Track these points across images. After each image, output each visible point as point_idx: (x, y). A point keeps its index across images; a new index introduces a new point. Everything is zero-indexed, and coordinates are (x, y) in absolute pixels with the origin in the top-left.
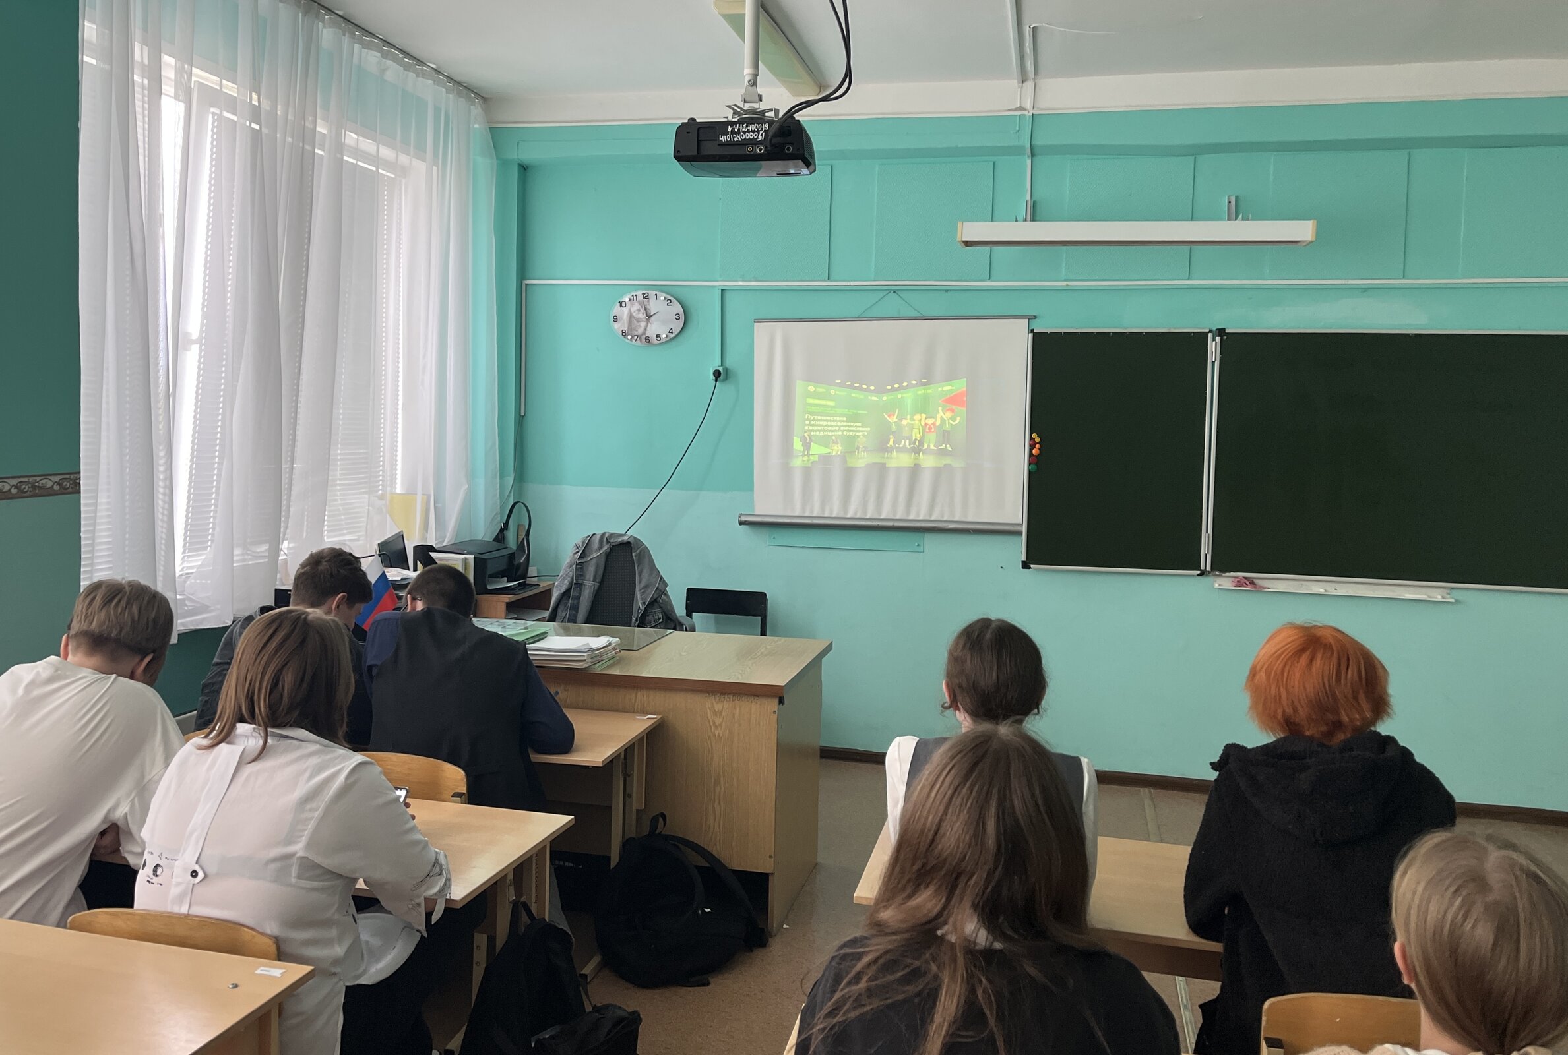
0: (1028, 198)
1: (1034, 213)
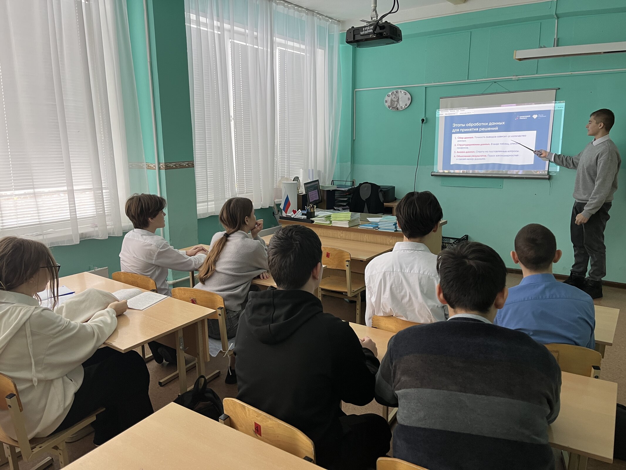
0: (555, 37)
1: (558, 43)
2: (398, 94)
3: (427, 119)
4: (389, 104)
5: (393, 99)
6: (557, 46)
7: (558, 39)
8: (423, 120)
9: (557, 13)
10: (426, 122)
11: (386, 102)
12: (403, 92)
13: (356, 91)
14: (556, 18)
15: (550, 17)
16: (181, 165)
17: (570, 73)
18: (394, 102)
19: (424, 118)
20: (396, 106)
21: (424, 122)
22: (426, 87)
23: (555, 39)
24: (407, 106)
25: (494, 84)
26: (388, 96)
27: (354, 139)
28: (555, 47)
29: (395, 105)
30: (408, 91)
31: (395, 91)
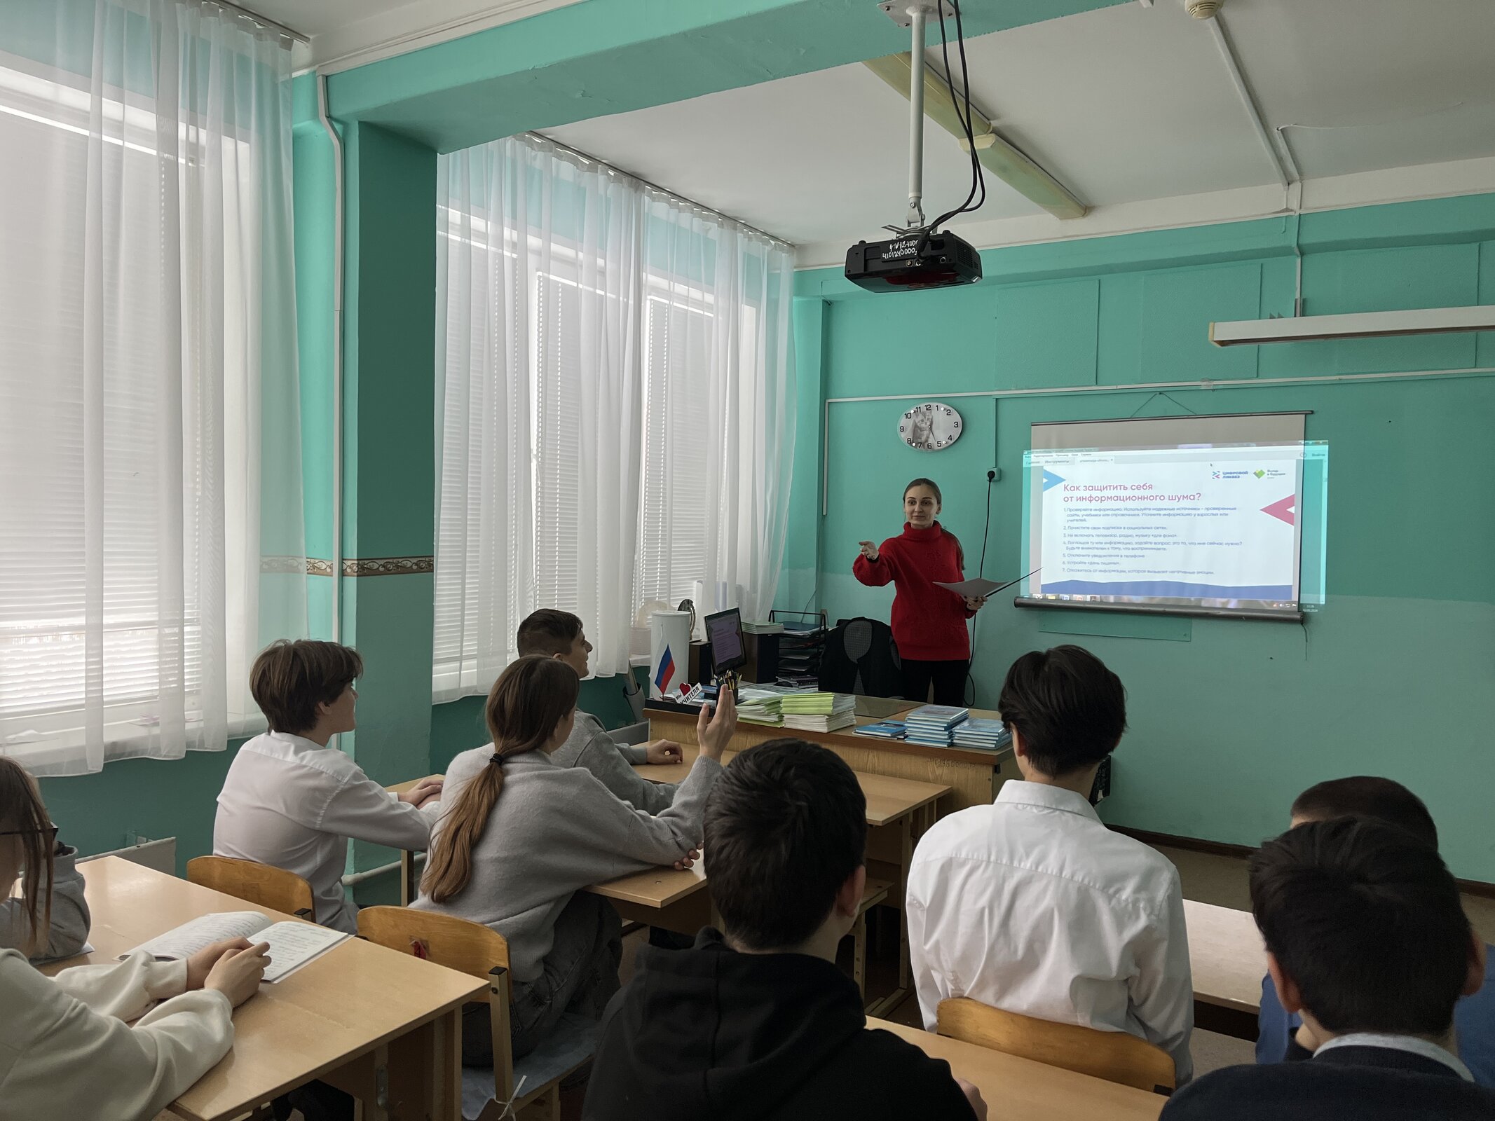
0: (1298, 296)
1: (1304, 309)
2: (931, 412)
3: (1000, 471)
4: (908, 434)
5: (918, 424)
6: (1303, 314)
7: (1304, 302)
8: (991, 475)
9: (1300, 242)
10: (999, 480)
11: (902, 429)
12: (942, 409)
13: (829, 403)
14: (1298, 253)
15: (1284, 252)
16: (401, 566)
17: (1338, 377)
18: (921, 431)
19: (995, 470)
20: (927, 441)
21: (996, 477)
22: (997, 399)
23: (1296, 300)
24: (951, 442)
25: (1158, 396)
26: (907, 417)
27: (824, 514)
28: (1298, 318)
29: (923, 439)
30: (953, 405)
31: (923, 406)
